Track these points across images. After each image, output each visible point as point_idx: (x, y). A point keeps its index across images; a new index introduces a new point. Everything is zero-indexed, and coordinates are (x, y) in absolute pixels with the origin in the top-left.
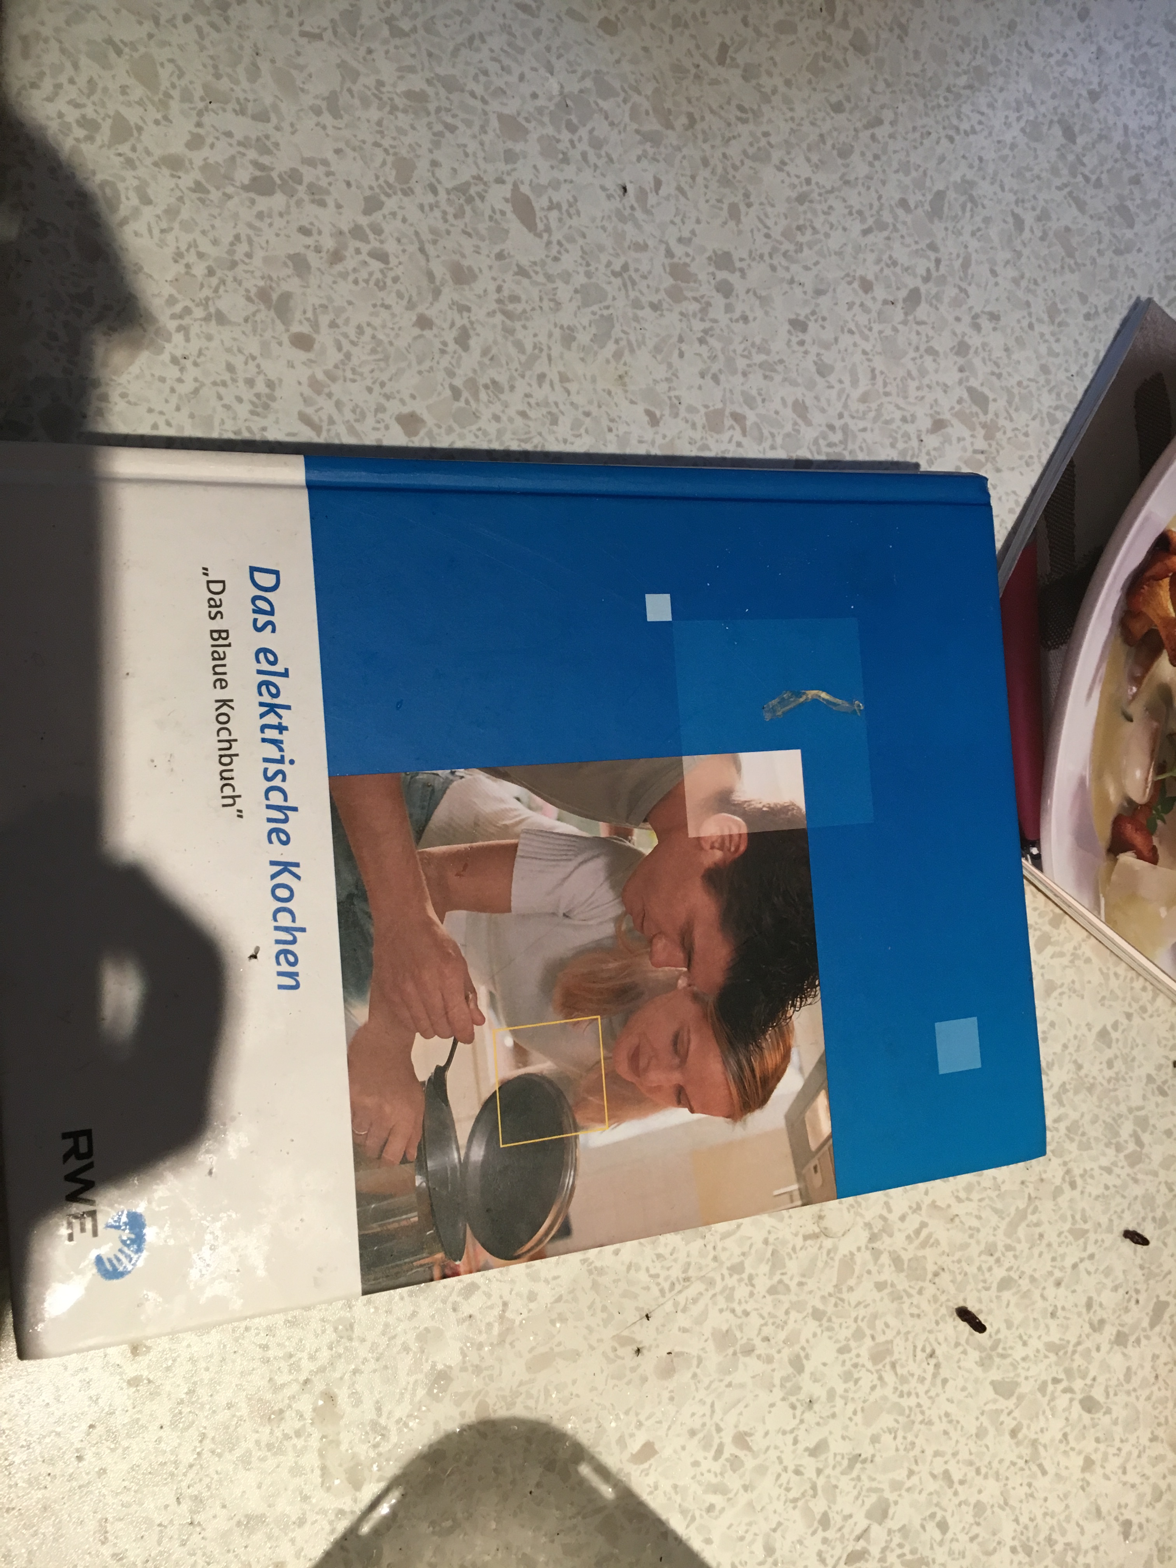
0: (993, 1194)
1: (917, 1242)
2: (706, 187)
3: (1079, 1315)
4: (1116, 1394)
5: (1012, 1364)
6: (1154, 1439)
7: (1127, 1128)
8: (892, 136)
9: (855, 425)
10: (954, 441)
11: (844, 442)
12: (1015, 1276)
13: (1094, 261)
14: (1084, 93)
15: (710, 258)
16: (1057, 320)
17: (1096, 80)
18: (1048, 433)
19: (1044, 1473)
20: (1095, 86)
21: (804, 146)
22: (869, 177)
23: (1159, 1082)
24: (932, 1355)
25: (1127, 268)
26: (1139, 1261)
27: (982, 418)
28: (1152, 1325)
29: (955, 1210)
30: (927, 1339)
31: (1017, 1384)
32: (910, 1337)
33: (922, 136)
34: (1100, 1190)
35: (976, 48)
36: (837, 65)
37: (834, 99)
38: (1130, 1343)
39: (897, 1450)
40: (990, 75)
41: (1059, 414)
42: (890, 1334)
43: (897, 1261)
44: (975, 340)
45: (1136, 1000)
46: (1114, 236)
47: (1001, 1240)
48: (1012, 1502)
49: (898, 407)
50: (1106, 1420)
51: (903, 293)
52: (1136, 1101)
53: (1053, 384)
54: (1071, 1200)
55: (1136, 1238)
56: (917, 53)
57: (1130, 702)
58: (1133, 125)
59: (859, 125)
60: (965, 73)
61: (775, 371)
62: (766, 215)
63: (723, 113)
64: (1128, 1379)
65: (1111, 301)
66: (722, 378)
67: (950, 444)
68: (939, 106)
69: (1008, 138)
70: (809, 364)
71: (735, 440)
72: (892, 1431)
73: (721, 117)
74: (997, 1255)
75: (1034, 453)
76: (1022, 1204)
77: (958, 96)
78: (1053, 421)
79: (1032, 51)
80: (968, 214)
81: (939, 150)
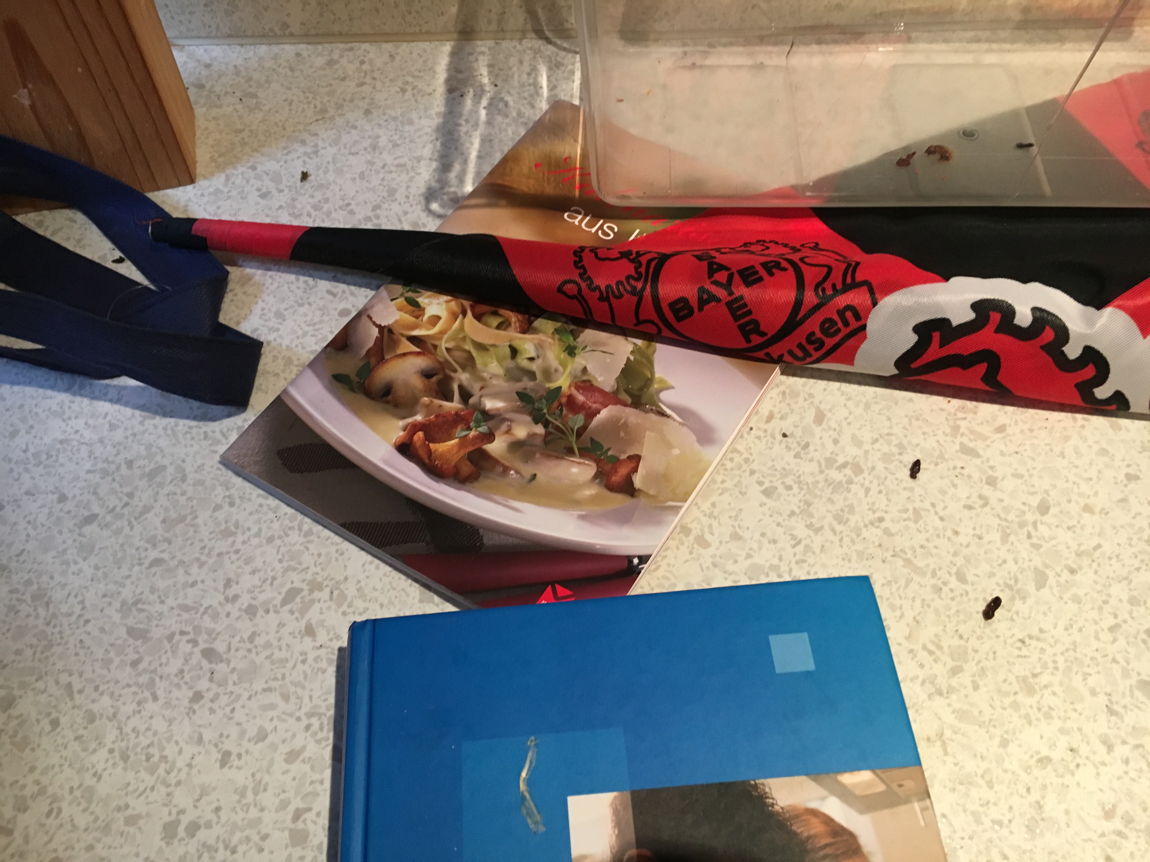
0: (895, 587)
1: (938, 653)
2: (110, 847)
3: (978, 516)
4: (1033, 486)
5: (1021, 573)
6: (1062, 455)
7: (836, 475)
8: (81, 675)
9: (307, 707)
10: (322, 617)
11: (320, 715)
12: (954, 570)
13: (189, 499)
14: (60, 506)
15: (168, 844)
16: (233, 529)
17: (51, 497)
18: (319, 537)
19: (1099, 546)
20: (55, 497)
21: (83, 754)
22: (112, 695)
23: (799, 449)
24: (1023, 642)
25: (196, 472)
26: (932, 466)
27: (305, 593)
28: (978, 456)
29: (911, 620)
30: (1012, 645)
31: (1036, 569)
32: (1011, 660)
33: (82, 648)
34: (882, 496)
35: (18, 600)
36: (21, 724)
37: (48, 728)
38: (995, 474)
39: (1099, 673)
40: (39, 588)
41: (305, 527)
42: (1012, 678)
43: (955, 671)
44: (245, 601)
45: (740, 467)
46: (172, 481)
47: (928, 581)
48: (1125, 574)
49: (294, 667)
50: (1053, 494)
51: (205, 663)
52: (813, 467)
53: (282, 533)
54: (893, 521)
55: (915, 468)
56: (18, 652)
57: (522, 476)
58: (88, 466)
59: (70, 704)
60: (35, 610)
61: (260, 782)
62: (135, 791)
63: (52, 832)
64: (1020, 476)
65: (221, 485)
66: (263, 832)
67: (324, 620)
68: (60, 632)
69: (89, 572)
70: (256, 749)
71: (314, 818)
72: (1086, 676)
73: (54, 834)
74: (941, 585)
75: (334, 548)
76: (900, 563)
77: (54, 616)
78: (309, 533)
79: (23, 551)
80: (145, 607)
81: (96, 632)
